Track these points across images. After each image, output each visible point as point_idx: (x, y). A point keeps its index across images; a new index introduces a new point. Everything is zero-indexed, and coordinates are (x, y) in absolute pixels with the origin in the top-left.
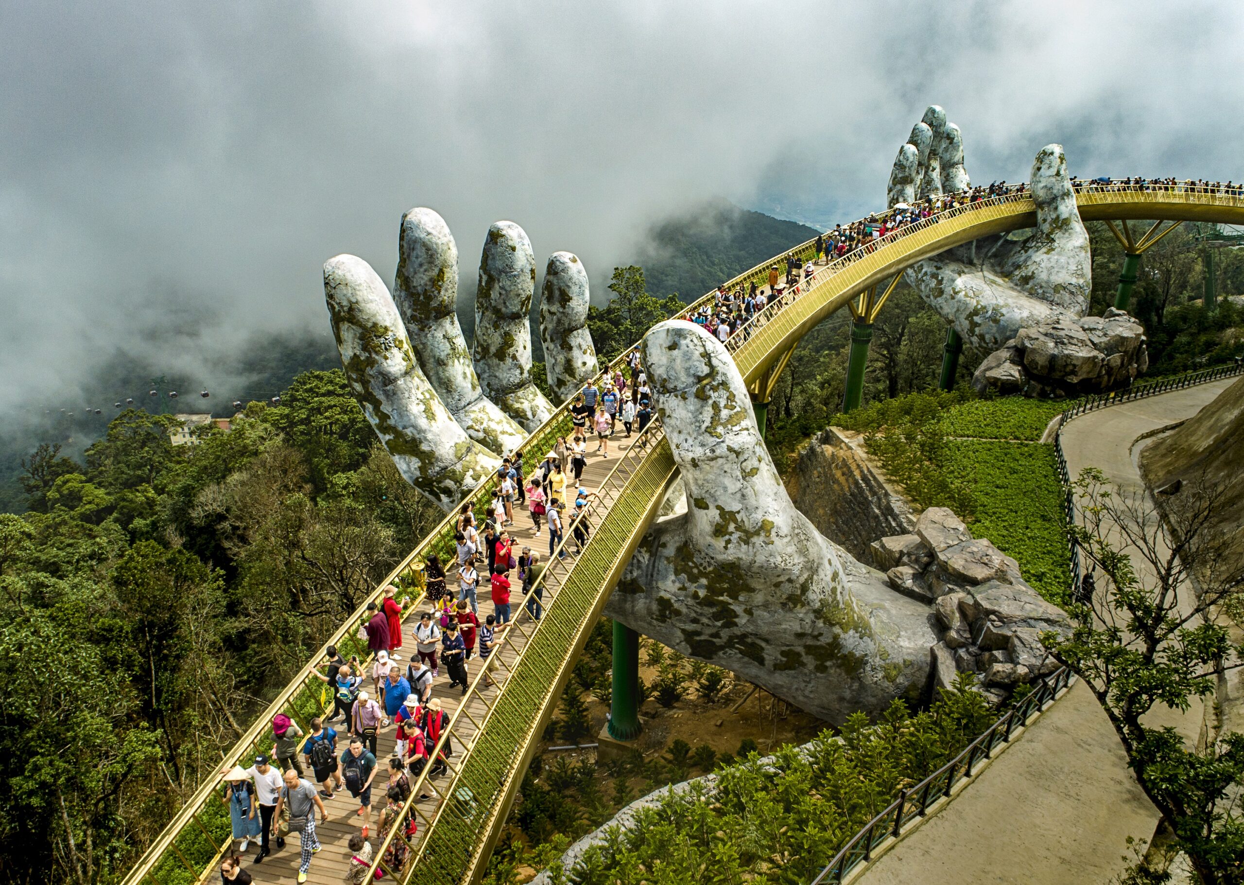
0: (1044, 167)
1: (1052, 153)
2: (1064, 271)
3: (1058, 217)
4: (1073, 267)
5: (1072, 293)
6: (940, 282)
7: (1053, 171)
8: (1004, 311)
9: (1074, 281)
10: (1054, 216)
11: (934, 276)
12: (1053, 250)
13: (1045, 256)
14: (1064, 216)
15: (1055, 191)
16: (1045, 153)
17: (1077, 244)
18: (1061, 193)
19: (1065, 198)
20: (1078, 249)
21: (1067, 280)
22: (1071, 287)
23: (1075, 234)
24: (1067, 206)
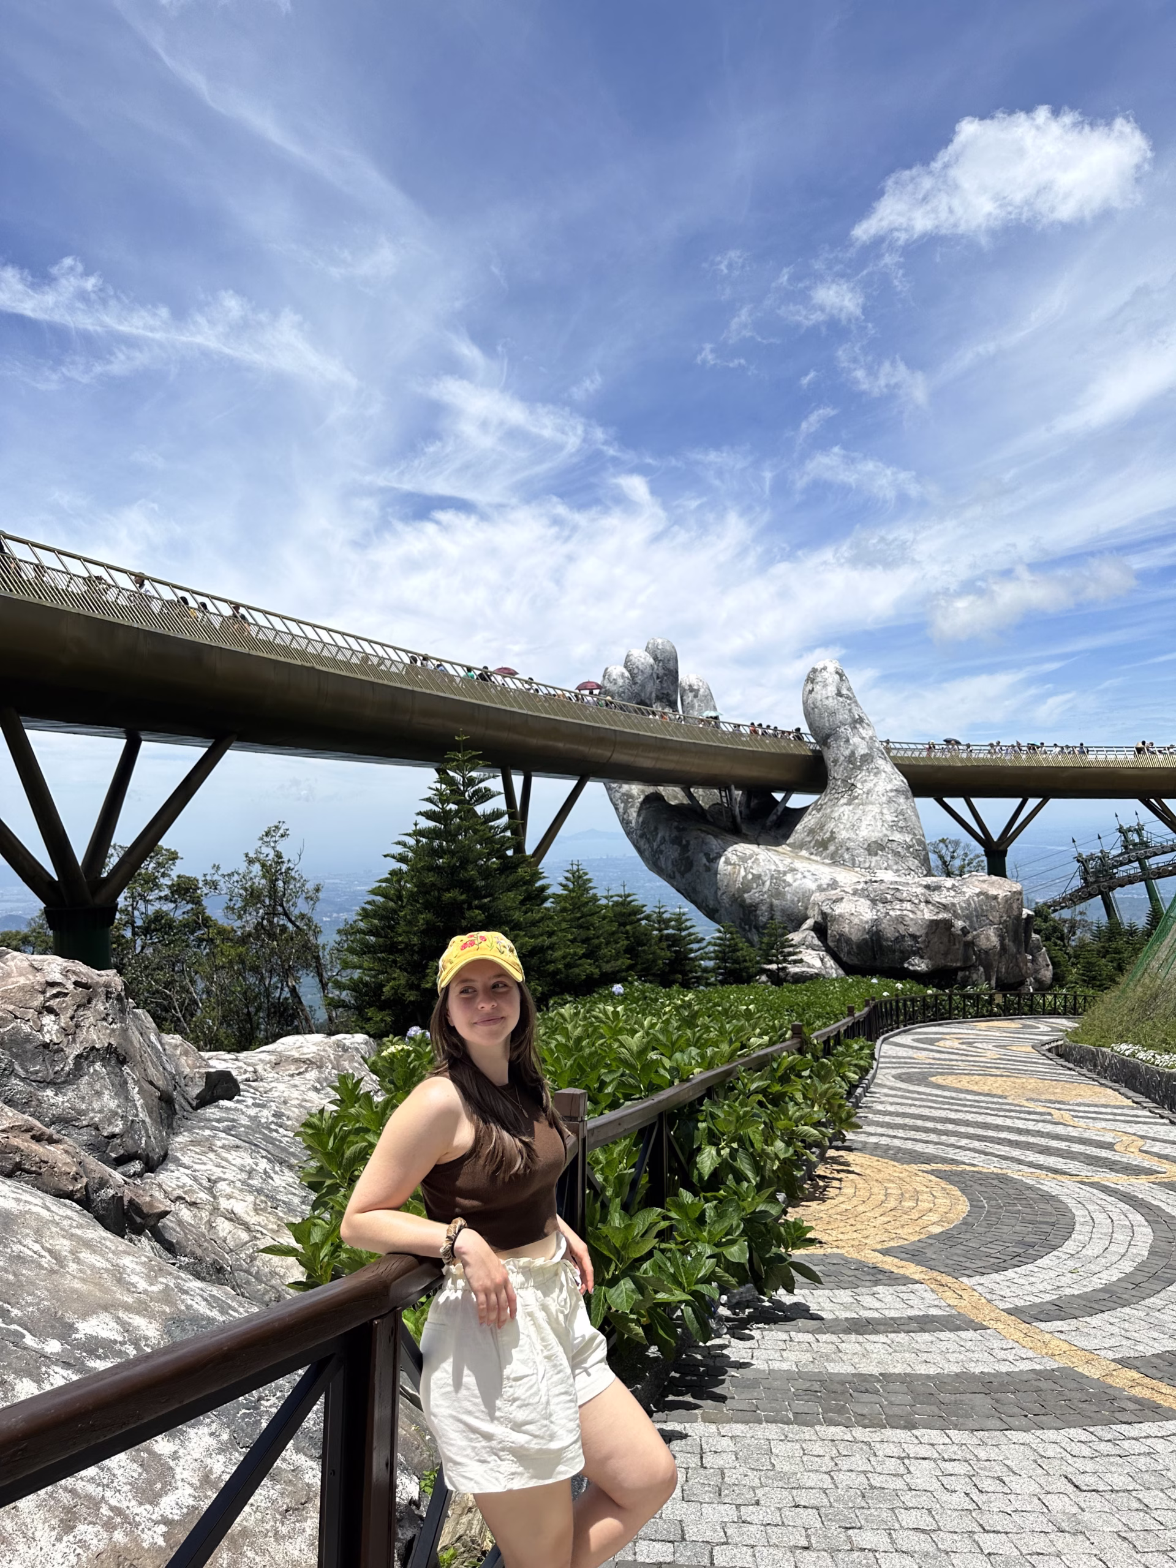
0: (817, 688)
1: (825, 669)
2: (879, 823)
3: (853, 753)
4: (890, 818)
5: (897, 854)
6: (685, 848)
7: (832, 690)
8: (789, 878)
9: (897, 836)
10: (847, 753)
11: (676, 841)
12: (856, 798)
13: (847, 809)
14: (862, 750)
15: (840, 717)
16: (814, 671)
17: (889, 787)
18: (849, 720)
19: (858, 726)
20: (893, 794)
21: (885, 835)
22: (894, 845)
23: (883, 775)
24: (863, 738)
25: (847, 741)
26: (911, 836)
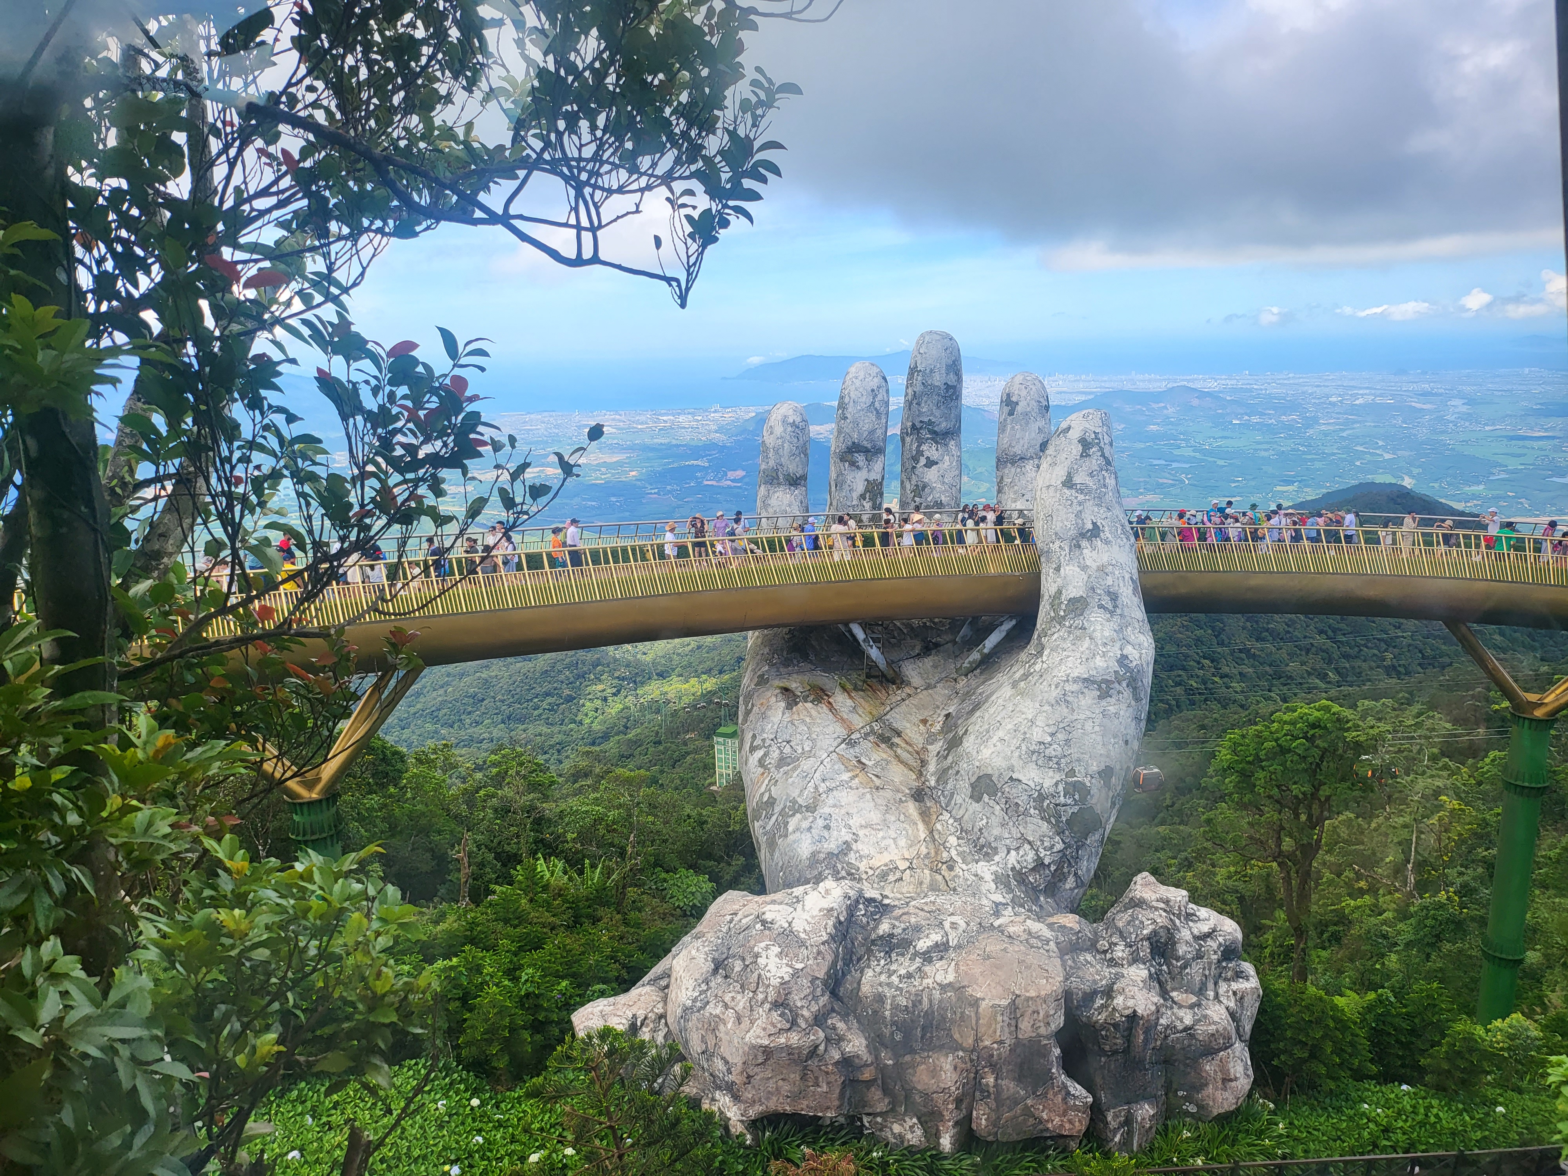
17: (1080, 671)
18: (1073, 532)
19: (1084, 543)
20: (1075, 687)
21: (1011, 769)
22: (1013, 792)
23: (1087, 643)
24: (1084, 568)
25: (1058, 569)
26: (1058, 777)
